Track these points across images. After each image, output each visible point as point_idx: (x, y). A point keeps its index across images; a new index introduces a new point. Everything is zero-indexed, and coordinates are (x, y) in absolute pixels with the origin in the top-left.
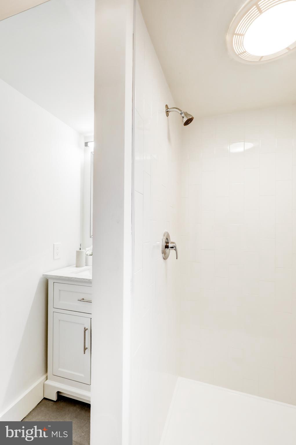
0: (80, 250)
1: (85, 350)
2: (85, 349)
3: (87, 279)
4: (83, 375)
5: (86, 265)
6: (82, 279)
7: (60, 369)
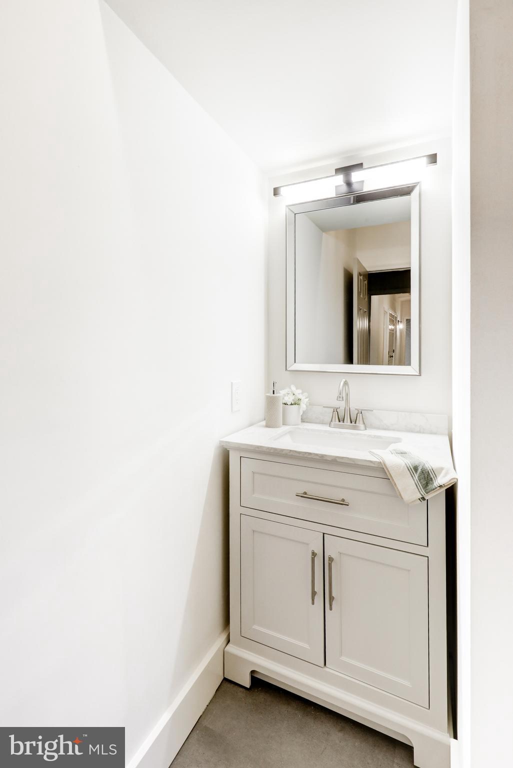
0: (274, 394)
1: (315, 596)
2: (314, 593)
3: (317, 455)
4: (306, 646)
5: (284, 424)
6: (306, 453)
7: (256, 627)
